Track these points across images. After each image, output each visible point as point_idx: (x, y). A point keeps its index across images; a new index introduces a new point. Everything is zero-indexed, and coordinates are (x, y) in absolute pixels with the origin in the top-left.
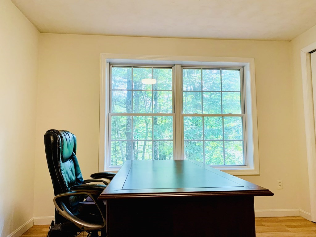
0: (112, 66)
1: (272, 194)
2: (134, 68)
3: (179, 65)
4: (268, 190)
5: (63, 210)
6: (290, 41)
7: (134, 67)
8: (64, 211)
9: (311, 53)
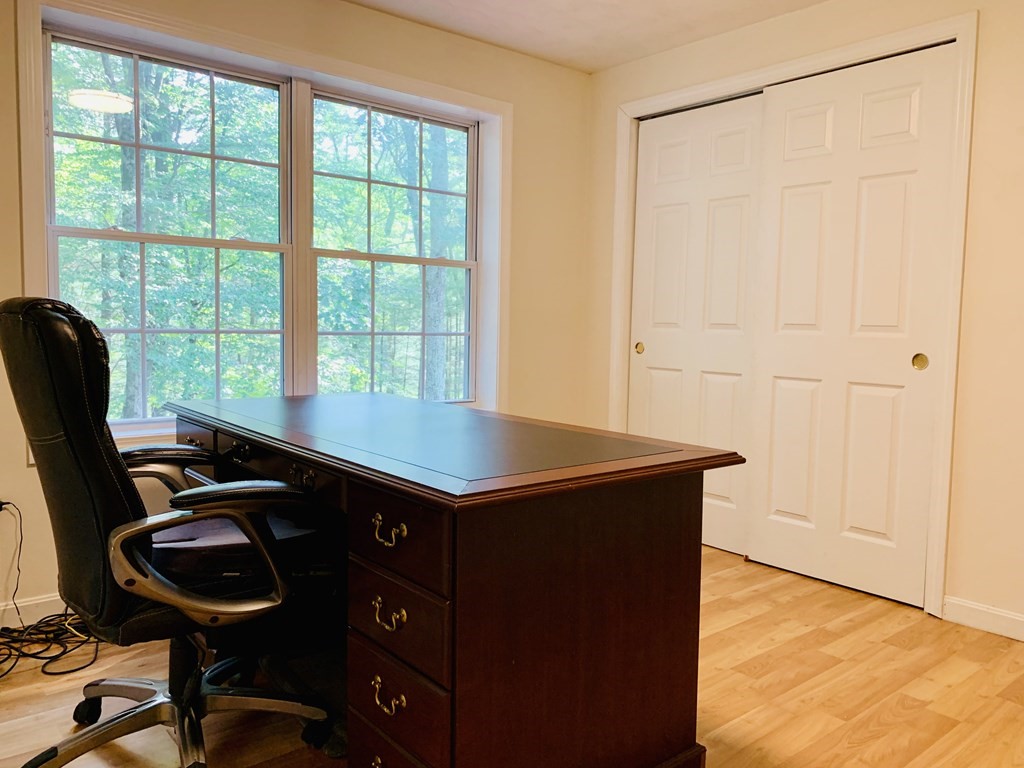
0: (53, 37)
1: (743, 461)
2: (141, 62)
3: (306, 81)
4: (736, 453)
5: (146, 576)
6: (590, 74)
7: (142, 57)
8: (150, 578)
9: (640, 119)
